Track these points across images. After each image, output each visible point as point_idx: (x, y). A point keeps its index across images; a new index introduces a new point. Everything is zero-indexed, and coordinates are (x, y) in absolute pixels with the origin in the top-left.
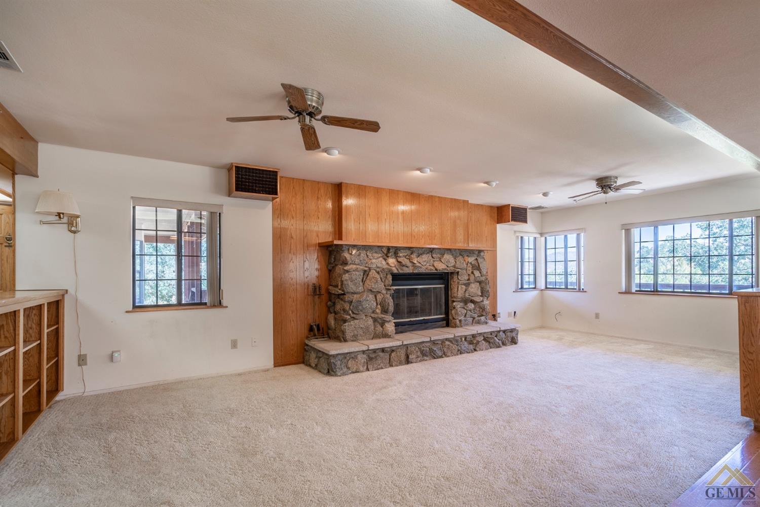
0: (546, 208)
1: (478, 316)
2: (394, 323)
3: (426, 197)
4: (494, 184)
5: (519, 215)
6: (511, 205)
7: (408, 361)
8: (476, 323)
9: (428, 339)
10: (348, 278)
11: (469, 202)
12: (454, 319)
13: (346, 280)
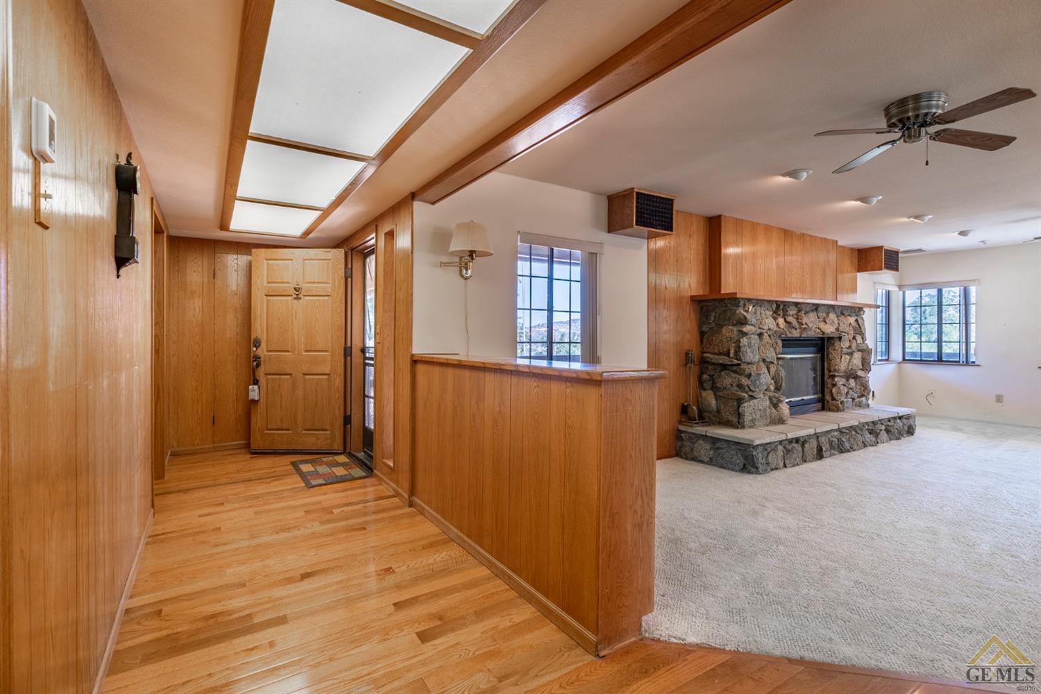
0: (924, 251)
1: (859, 397)
2: (787, 403)
3: (798, 235)
4: (927, 218)
5: (891, 260)
6: (884, 248)
7: (820, 455)
8: (856, 405)
9: (836, 427)
10: (746, 344)
11: (839, 244)
12: (834, 399)
13: (745, 346)
